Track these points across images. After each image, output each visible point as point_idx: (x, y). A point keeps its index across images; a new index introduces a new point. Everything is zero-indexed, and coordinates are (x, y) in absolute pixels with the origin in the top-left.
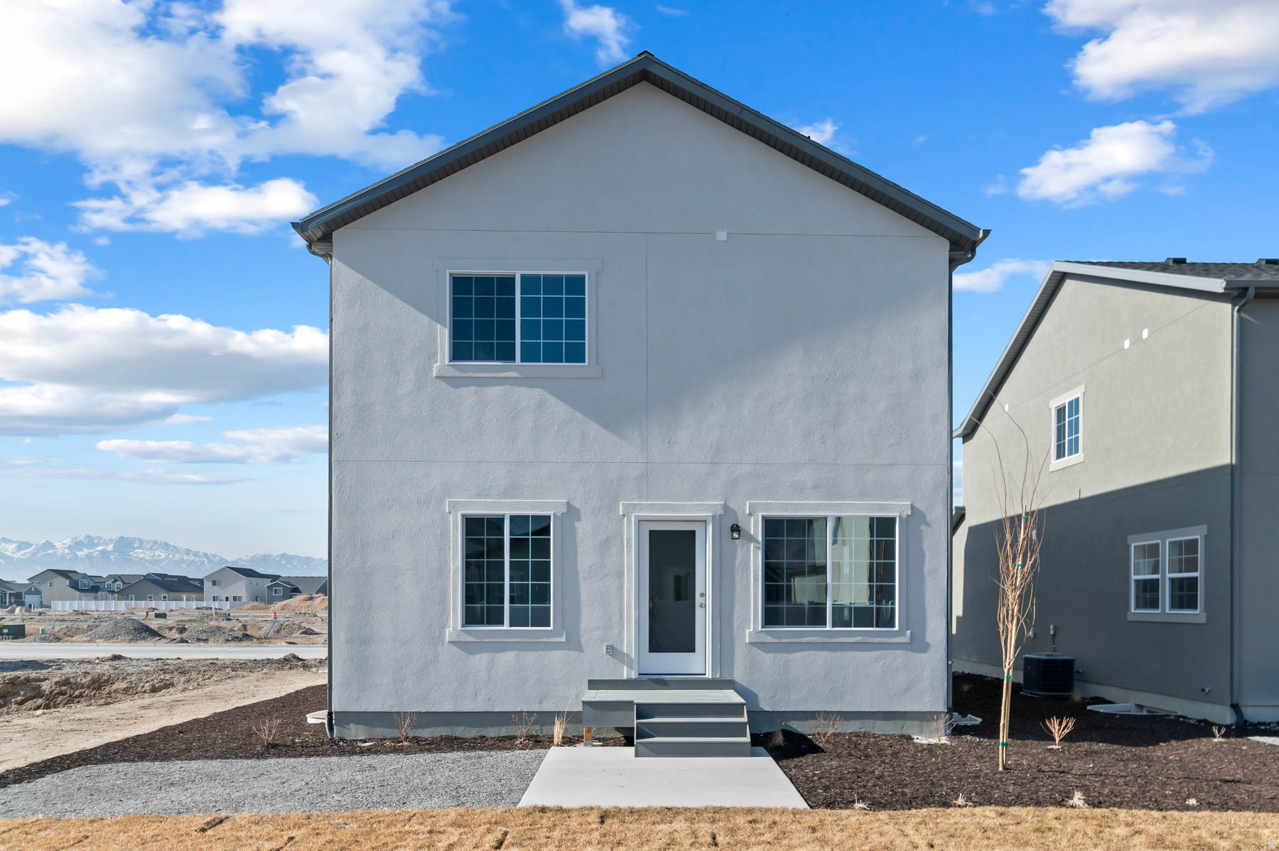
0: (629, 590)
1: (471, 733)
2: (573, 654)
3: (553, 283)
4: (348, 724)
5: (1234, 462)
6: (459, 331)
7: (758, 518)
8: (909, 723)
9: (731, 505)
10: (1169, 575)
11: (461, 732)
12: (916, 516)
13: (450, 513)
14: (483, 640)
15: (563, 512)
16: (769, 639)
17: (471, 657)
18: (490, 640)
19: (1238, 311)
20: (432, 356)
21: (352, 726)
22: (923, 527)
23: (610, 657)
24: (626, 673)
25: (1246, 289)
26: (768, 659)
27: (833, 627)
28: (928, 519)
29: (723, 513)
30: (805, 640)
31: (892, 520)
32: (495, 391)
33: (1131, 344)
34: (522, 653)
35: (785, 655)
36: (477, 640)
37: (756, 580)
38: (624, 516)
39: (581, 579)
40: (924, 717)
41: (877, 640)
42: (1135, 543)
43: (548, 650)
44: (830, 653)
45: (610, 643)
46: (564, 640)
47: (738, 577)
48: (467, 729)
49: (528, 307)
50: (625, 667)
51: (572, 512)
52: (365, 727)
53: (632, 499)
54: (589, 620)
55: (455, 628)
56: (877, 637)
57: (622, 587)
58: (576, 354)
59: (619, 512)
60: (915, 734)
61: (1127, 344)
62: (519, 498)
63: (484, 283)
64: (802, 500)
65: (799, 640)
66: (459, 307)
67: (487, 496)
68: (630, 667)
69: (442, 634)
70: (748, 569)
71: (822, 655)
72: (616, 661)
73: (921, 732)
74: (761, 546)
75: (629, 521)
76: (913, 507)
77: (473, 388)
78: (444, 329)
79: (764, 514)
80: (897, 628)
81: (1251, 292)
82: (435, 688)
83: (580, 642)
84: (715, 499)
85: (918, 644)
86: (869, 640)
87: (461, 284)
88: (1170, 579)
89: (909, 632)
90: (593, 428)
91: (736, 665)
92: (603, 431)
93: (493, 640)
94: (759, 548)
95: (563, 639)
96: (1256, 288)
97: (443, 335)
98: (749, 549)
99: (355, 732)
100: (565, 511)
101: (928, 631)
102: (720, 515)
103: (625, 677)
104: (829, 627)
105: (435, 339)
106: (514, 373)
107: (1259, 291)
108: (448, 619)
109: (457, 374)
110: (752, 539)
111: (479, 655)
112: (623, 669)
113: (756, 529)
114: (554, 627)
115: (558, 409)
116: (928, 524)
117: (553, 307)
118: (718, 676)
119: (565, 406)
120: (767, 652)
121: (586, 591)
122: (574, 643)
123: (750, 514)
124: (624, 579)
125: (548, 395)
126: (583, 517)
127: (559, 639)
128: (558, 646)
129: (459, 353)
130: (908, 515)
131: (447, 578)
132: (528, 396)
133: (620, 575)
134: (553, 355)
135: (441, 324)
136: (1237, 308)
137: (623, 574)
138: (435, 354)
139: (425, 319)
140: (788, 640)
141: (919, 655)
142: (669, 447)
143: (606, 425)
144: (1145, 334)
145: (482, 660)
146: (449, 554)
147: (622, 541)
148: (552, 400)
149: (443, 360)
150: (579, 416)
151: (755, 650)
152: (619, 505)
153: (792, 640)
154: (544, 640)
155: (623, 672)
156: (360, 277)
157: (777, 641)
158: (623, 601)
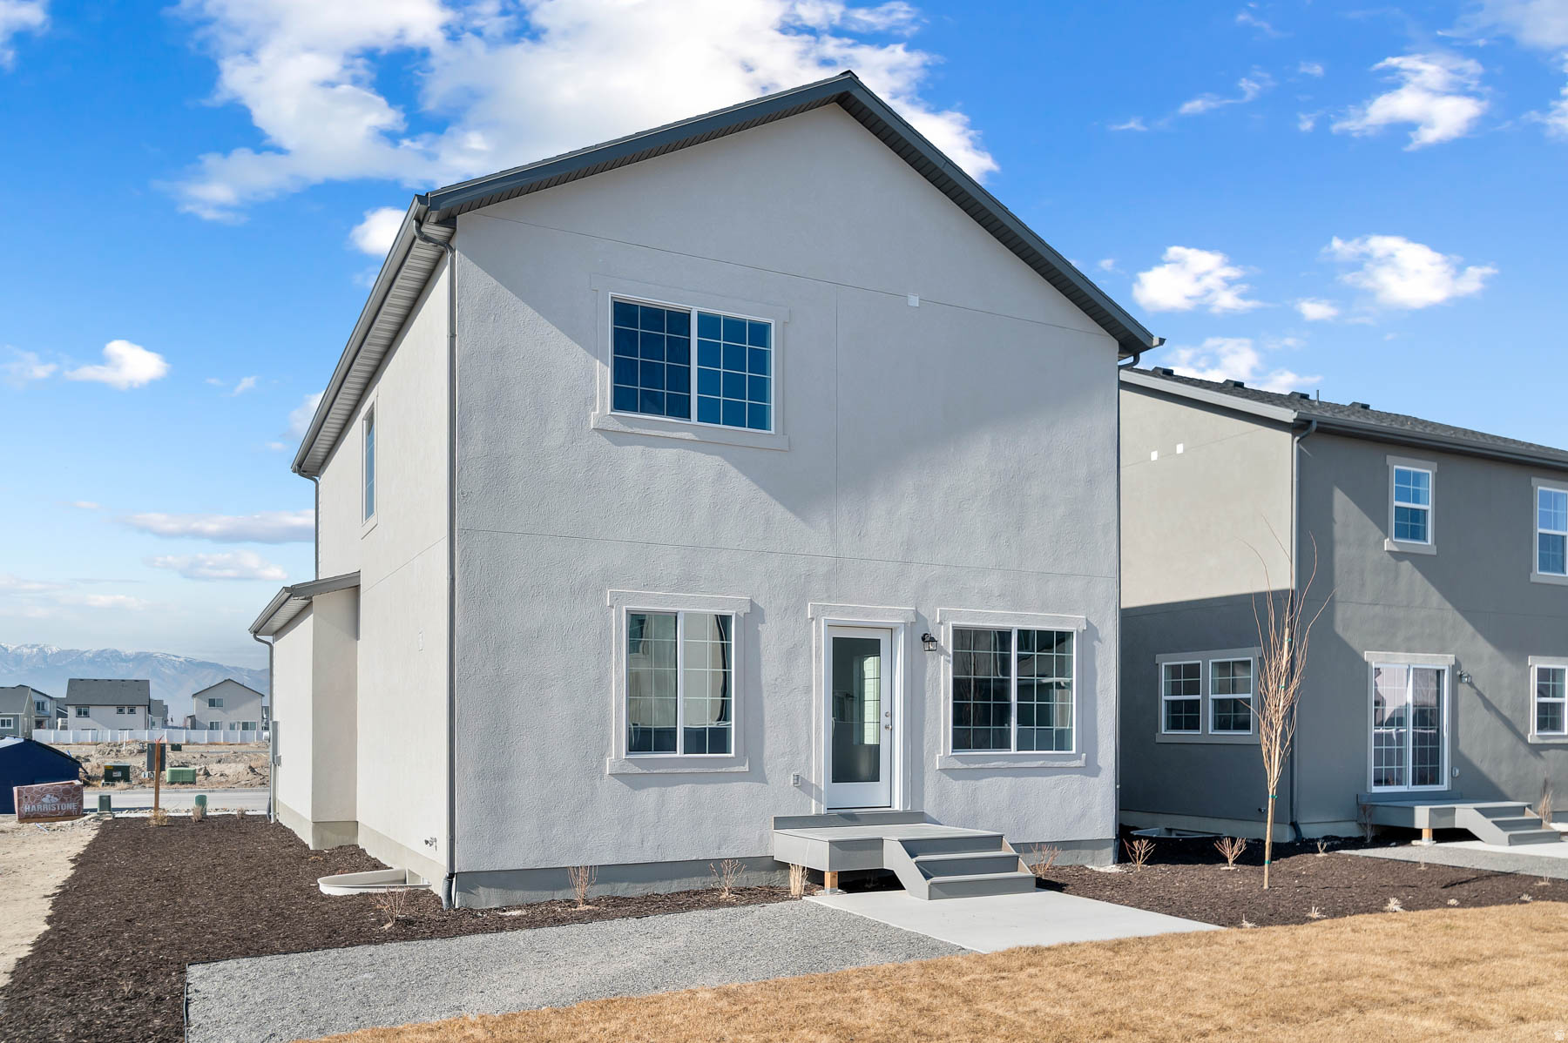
0: (818, 709)
1: (637, 890)
2: (756, 786)
3: (735, 328)
4: (475, 887)
5: (1294, 587)
6: (622, 371)
7: (948, 628)
8: (1083, 852)
9: (922, 611)
10: (1212, 696)
11: (622, 889)
12: (1091, 632)
13: (612, 607)
14: (652, 771)
15: (745, 611)
16: (959, 765)
17: (636, 792)
18: (661, 771)
19: (1298, 442)
20: (589, 401)
21: (481, 890)
22: (1096, 643)
23: (798, 790)
24: (814, 808)
25: (1309, 422)
26: (957, 787)
27: (1018, 750)
28: (1100, 635)
29: (914, 621)
30: (992, 765)
31: (1070, 634)
32: (666, 455)
33: (1160, 457)
34: (699, 786)
35: (972, 782)
36: (645, 771)
37: (946, 698)
38: (813, 619)
39: (765, 694)
40: (1096, 845)
41: (1057, 764)
42: (1165, 662)
43: (726, 782)
44: (1014, 779)
45: (797, 773)
46: (747, 770)
47: (928, 695)
48: (632, 885)
49: (707, 353)
50: (813, 801)
51: (755, 614)
52: (500, 891)
53: (822, 600)
54: (774, 743)
55: (617, 757)
56: (1057, 761)
57: (810, 704)
58: (759, 419)
59: (807, 615)
60: (1087, 864)
61: (1154, 456)
62: (694, 592)
63: (654, 315)
64: (990, 609)
65: (986, 766)
66: (622, 342)
67: (656, 588)
68: (819, 800)
69: (601, 763)
70: (939, 685)
71: (1007, 782)
72: (803, 794)
73: (1093, 862)
74: (951, 659)
75: (818, 625)
76: (1088, 622)
77: (641, 448)
78: (605, 367)
79: (955, 623)
80: (1074, 751)
81: (1314, 425)
82: (591, 835)
83: (763, 771)
84: (906, 603)
85: (1091, 769)
86: (1050, 764)
87: (624, 312)
88: (1212, 699)
89: (1084, 755)
90: (779, 512)
91: (926, 794)
92: (789, 515)
93: (665, 771)
94: (949, 661)
95: (746, 768)
96: (1318, 423)
97: (603, 376)
98: (939, 662)
99: (487, 899)
100: (749, 611)
101: (1100, 754)
102: (912, 623)
103: (813, 813)
104: (1013, 750)
105: (593, 378)
106: (690, 434)
107: (1321, 426)
108: (609, 744)
109: (622, 428)
110: (943, 651)
111: (645, 790)
112: (811, 803)
113: (946, 640)
114: (735, 754)
115: (740, 484)
116: (1100, 641)
117: (735, 358)
118: (909, 808)
119: (748, 481)
120: (956, 779)
121: (771, 708)
122: (757, 774)
123: (941, 623)
124: (812, 696)
125: (728, 466)
126: (767, 619)
127: (742, 769)
128: (741, 777)
129: (622, 401)
130: (1084, 630)
131: (608, 691)
132: (707, 464)
133: (808, 689)
134: (734, 417)
135: (601, 361)
136: (1297, 438)
137: (812, 690)
138: (593, 399)
139: (579, 351)
140: (977, 766)
141: (1092, 779)
142: (860, 540)
143: (793, 509)
144: (1180, 449)
145: (650, 796)
146: (611, 659)
147: (811, 650)
148: (733, 472)
149: (603, 407)
150: (763, 494)
151: (945, 778)
152: (807, 606)
153: (980, 766)
154: (723, 770)
155: (811, 807)
156: (495, 282)
157: (965, 766)
158: (811, 722)
